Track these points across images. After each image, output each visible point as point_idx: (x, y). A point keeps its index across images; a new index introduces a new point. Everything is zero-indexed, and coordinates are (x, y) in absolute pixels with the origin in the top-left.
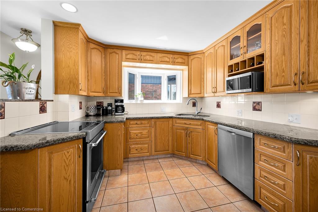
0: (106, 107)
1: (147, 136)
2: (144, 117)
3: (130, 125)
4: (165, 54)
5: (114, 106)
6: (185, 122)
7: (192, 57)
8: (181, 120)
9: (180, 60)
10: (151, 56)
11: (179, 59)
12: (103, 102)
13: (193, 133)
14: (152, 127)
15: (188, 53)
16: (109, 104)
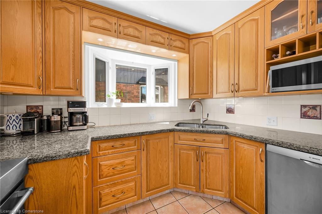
0: (48, 116)
1: (134, 166)
2: (129, 134)
3: (99, 151)
4: (157, 31)
5: (65, 114)
6: (196, 137)
7: (194, 41)
8: (189, 134)
9: (178, 44)
10: (136, 29)
11: (178, 42)
12: (42, 106)
13: (209, 155)
14: (142, 150)
15: (189, 35)
16: (55, 111)
